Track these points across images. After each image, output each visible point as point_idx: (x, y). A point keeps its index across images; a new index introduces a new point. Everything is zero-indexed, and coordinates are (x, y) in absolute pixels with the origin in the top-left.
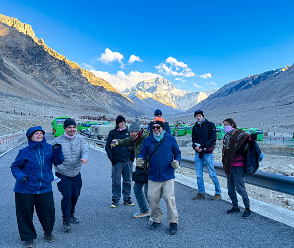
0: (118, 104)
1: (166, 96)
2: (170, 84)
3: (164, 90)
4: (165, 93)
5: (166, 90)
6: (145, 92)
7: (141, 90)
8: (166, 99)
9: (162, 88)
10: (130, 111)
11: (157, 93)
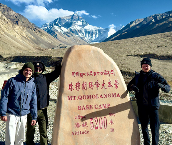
0: (32, 37)
1: (80, 31)
2: (84, 20)
3: (78, 25)
4: (79, 28)
5: (80, 26)
6: (60, 27)
7: (57, 25)
8: (79, 34)
9: (77, 24)
10: (43, 43)
11: (72, 28)
